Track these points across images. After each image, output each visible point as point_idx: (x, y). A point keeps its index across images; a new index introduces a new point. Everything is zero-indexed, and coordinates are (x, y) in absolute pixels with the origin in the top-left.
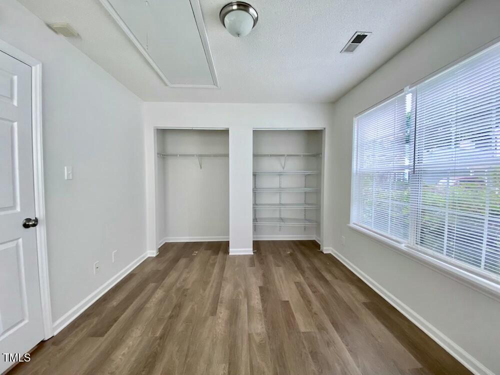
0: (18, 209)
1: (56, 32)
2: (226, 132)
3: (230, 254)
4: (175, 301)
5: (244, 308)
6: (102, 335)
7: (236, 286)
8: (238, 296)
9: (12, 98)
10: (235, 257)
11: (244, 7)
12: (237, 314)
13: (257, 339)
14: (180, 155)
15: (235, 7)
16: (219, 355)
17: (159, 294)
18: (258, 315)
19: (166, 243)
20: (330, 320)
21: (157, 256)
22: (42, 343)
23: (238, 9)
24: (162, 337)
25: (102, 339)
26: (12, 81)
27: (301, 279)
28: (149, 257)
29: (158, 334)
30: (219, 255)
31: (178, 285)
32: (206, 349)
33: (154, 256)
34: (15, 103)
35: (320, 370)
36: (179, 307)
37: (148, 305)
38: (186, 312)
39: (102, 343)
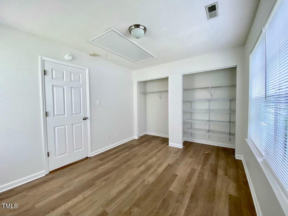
0: (82, 114)
1: (93, 56)
2: (167, 78)
3: (169, 145)
4: (129, 158)
5: (152, 170)
6: (101, 161)
7: (158, 160)
8: (155, 164)
9: (80, 81)
10: (171, 147)
11: (137, 26)
12: (147, 171)
13: (146, 183)
14: (150, 93)
15: (133, 27)
16: (127, 181)
17: (127, 153)
18: (156, 175)
19: (146, 135)
20: (192, 193)
21: (138, 139)
22: (87, 158)
23: (135, 28)
24: (116, 168)
25: (101, 162)
26: (80, 76)
27: (199, 168)
28: (135, 139)
29: (115, 166)
30: (164, 145)
31: (136, 152)
32: (125, 178)
33: (137, 139)
34: (81, 82)
35: (160, 208)
36: (129, 160)
37: (120, 156)
38: (130, 163)
39: (100, 162)
